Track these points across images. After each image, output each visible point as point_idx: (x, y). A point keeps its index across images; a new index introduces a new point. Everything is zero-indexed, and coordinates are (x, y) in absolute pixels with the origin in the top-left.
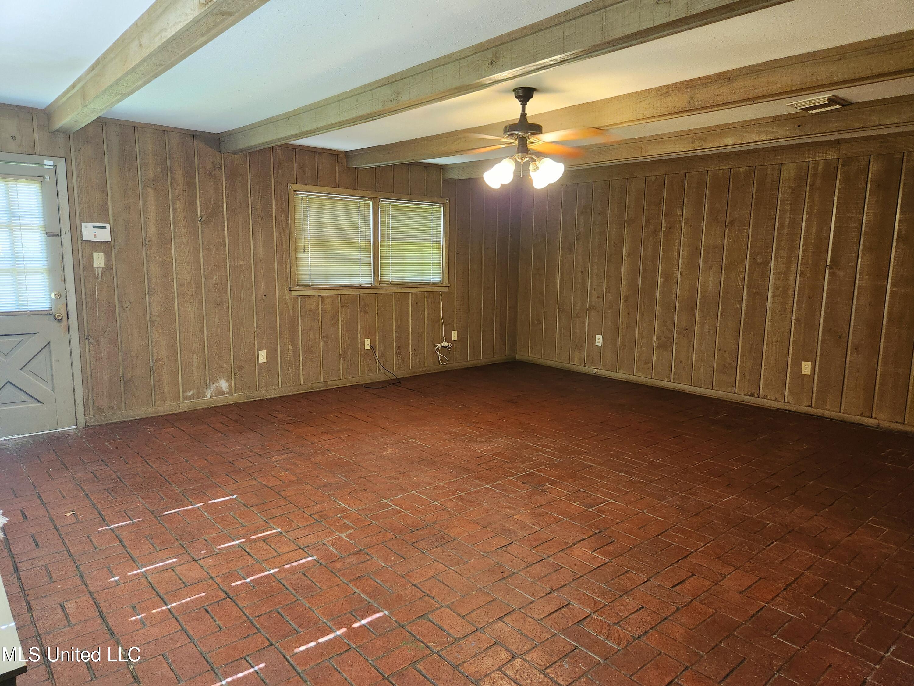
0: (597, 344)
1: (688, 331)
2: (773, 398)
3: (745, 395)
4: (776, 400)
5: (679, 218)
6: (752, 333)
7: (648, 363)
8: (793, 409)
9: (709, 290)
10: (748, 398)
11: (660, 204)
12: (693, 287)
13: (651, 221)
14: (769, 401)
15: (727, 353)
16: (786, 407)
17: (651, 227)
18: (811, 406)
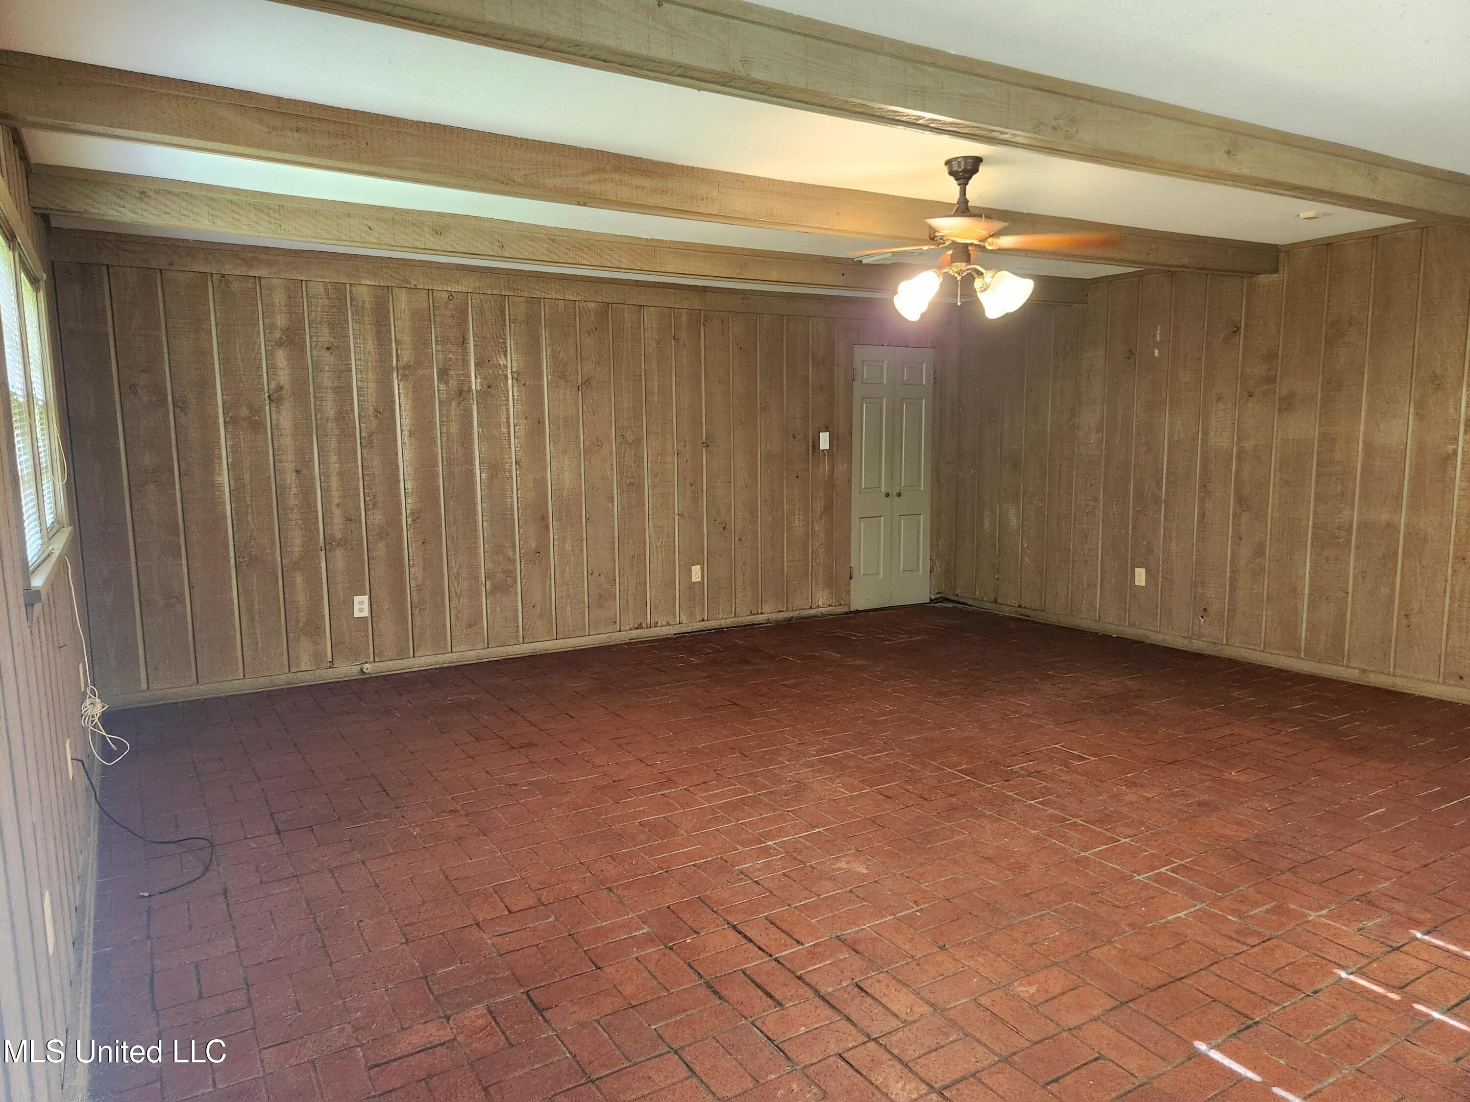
0: (357, 614)
1: (539, 554)
2: (665, 623)
3: (631, 629)
4: (668, 624)
5: (503, 371)
6: (631, 541)
7: (475, 624)
8: (690, 629)
9: (566, 487)
10: (635, 633)
11: (464, 342)
12: (540, 484)
13: (451, 372)
14: (664, 628)
15: (602, 576)
16: (684, 630)
17: (453, 383)
18: (703, 620)
